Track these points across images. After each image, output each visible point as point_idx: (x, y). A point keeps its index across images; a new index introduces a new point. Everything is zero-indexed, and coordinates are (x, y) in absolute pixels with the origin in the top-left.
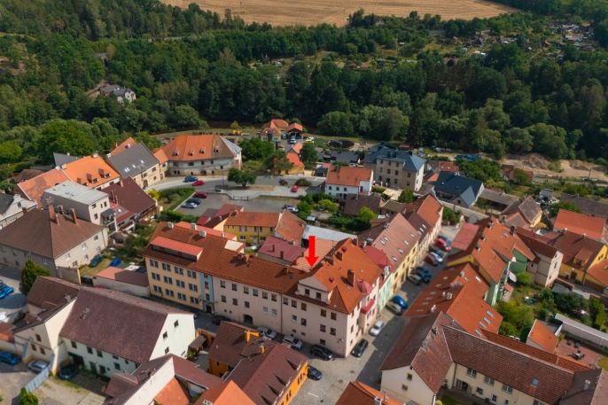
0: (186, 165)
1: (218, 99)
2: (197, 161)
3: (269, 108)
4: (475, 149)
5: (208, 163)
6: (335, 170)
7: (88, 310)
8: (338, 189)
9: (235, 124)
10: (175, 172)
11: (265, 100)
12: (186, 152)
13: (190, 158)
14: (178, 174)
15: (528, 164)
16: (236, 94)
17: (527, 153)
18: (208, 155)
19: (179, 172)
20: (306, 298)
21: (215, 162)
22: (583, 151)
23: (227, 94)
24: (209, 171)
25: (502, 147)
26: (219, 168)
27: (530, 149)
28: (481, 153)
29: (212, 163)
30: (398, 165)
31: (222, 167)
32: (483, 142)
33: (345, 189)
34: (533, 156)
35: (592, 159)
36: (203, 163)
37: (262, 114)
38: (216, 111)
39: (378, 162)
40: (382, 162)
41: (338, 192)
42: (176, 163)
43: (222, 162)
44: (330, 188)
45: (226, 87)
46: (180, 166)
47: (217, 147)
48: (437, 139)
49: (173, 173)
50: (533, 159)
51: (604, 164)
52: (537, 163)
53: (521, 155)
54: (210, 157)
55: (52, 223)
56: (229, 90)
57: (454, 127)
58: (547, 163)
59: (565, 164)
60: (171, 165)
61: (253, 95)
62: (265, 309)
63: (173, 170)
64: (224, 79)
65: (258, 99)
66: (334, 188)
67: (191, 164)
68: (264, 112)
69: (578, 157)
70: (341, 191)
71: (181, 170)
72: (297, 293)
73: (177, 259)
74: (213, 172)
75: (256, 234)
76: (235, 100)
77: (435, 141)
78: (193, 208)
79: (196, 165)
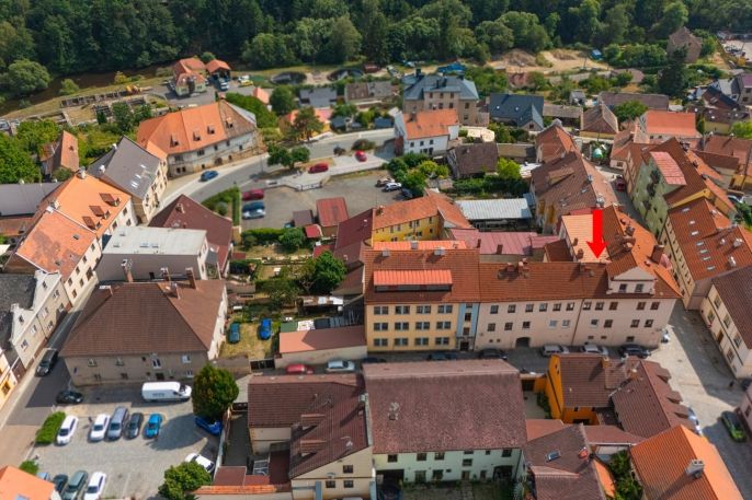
0: (194, 157)
1: (70, 42)
2: (207, 147)
3: (155, 43)
4: (452, 56)
5: (223, 147)
6: (411, 120)
7: (396, 406)
8: (422, 144)
9: (119, 76)
10: (178, 170)
11: (145, 33)
12: (190, 137)
13: (199, 145)
14: (183, 171)
15: (515, 63)
16: (97, 29)
17: (509, 49)
18: (220, 135)
19: (184, 169)
20: (622, 294)
21: (232, 143)
22: (559, 37)
23: (82, 33)
24: (225, 158)
25: (483, 47)
26: (237, 149)
27: (511, 44)
28: (460, 60)
29: (228, 144)
30: (452, 96)
31: (241, 147)
32: (459, 46)
33: (431, 142)
34: (515, 52)
35: (570, 46)
36: (216, 148)
37: (146, 53)
38: (72, 61)
39: (426, 96)
40: (431, 96)
41: (423, 148)
42: (178, 157)
43: (240, 141)
44: (412, 145)
45: (78, 20)
46: (186, 160)
47: (229, 120)
48: (405, 51)
49: (176, 173)
50: (518, 56)
51: (583, 49)
52: (524, 60)
53: (501, 53)
54: (225, 137)
55: (172, 300)
56: (84, 24)
57: (422, 32)
58: (532, 59)
59: (548, 56)
60: (172, 160)
61: (125, 27)
62: (554, 323)
63: (175, 168)
64: (70, 9)
65: (134, 32)
66: (417, 143)
67: (201, 152)
68: (148, 49)
69: (556, 46)
70: (427, 145)
71: (188, 166)
72: (609, 293)
73: (422, 295)
74: (230, 157)
75: (412, 230)
76: (97, 38)
77: (403, 54)
78: (261, 217)
79: (207, 152)
